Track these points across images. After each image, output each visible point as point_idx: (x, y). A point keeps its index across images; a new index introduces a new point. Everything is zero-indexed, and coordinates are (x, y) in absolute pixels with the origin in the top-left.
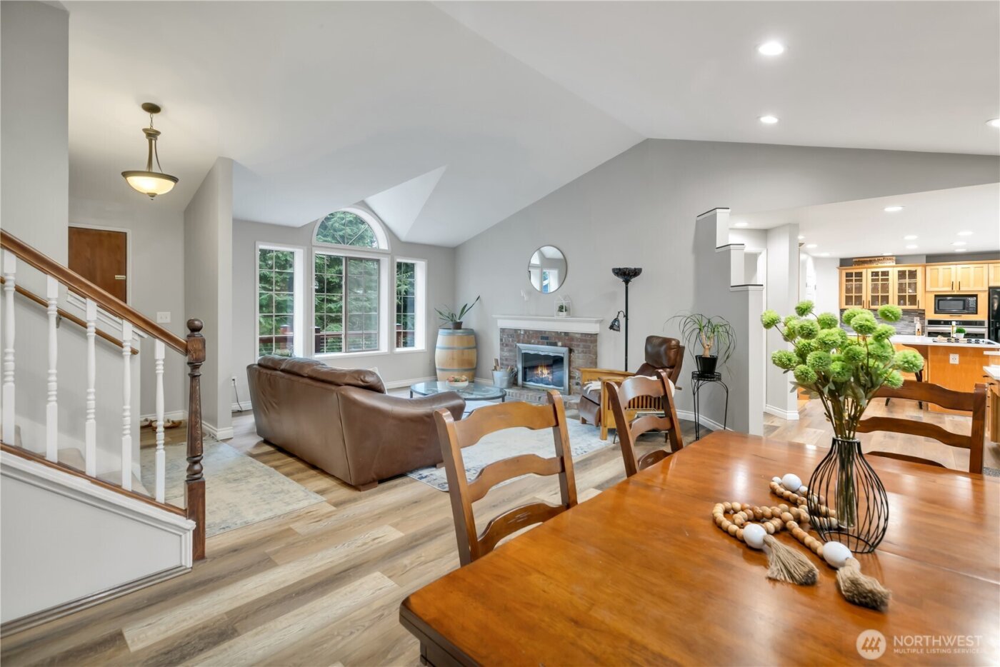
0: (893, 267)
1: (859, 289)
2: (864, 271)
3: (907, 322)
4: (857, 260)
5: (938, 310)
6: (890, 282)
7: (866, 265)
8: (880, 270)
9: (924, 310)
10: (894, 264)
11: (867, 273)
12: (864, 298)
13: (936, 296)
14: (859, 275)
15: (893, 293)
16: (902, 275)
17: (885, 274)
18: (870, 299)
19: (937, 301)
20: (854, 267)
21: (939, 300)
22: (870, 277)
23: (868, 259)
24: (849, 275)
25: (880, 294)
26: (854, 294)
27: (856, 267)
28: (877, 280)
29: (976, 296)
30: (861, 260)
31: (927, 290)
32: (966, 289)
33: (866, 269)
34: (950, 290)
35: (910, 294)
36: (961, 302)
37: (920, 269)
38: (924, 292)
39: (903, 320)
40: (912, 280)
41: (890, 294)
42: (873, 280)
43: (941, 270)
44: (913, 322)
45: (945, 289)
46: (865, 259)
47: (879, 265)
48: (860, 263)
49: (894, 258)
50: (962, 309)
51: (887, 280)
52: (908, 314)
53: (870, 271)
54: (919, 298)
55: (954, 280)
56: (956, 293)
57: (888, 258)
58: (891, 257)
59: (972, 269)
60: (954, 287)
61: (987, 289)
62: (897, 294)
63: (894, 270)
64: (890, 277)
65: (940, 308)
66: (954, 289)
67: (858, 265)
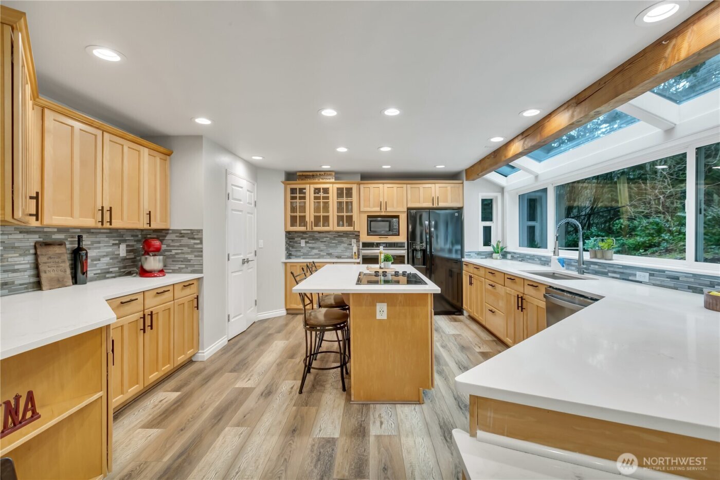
0: (333, 183)
1: (303, 209)
2: (307, 187)
3: (346, 245)
4: (301, 174)
5: (370, 232)
6: (330, 200)
7: (309, 181)
8: (321, 186)
9: (359, 232)
10: (333, 180)
11: (309, 189)
12: (307, 219)
13: (369, 217)
14: (303, 191)
15: (333, 213)
16: (340, 192)
17: (326, 191)
18: (312, 219)
19: (369, 222)
20: (298, 182)
21: (371, 222)
22: (312, 195)
23: (311, 174)
24: (293, 191)
25: (322, 214)
26: (298, 214)
27: (301, 182)
28: (318, 198)
29: (397, 217)
30: (304, 174)
31: (361, 210)
32: (391, 210)
33: (309, 185)
34: (379, 210)
35: (347, 214)
36: (387, 224)
37: (355, 187)
38: (358, 212)
39: (343, 242)
40: (349, 199)
41: (330, 214)
42: (316, 198)
43: (372, 189)
44: (351, 245)
45: (375, 210)
46: (308, 174)
47: (321, 181)
48: (303, 178)
49: (333, 174)
50: (388, 230)
51: (327, 198)
52: (347, 237)
53: (313, 187)
54: (355, 219)
55: (381, 200)
56: (383, 214)
57: (329, 173)
58: (331, 173)
59: (395, 189)
60: (382, 207)
61: (406, 210)
62: (336, 214)
63: (333, 187)
64: (330, 195)
65: (372, 230)
66: (382, 210)
67: (302, 180)
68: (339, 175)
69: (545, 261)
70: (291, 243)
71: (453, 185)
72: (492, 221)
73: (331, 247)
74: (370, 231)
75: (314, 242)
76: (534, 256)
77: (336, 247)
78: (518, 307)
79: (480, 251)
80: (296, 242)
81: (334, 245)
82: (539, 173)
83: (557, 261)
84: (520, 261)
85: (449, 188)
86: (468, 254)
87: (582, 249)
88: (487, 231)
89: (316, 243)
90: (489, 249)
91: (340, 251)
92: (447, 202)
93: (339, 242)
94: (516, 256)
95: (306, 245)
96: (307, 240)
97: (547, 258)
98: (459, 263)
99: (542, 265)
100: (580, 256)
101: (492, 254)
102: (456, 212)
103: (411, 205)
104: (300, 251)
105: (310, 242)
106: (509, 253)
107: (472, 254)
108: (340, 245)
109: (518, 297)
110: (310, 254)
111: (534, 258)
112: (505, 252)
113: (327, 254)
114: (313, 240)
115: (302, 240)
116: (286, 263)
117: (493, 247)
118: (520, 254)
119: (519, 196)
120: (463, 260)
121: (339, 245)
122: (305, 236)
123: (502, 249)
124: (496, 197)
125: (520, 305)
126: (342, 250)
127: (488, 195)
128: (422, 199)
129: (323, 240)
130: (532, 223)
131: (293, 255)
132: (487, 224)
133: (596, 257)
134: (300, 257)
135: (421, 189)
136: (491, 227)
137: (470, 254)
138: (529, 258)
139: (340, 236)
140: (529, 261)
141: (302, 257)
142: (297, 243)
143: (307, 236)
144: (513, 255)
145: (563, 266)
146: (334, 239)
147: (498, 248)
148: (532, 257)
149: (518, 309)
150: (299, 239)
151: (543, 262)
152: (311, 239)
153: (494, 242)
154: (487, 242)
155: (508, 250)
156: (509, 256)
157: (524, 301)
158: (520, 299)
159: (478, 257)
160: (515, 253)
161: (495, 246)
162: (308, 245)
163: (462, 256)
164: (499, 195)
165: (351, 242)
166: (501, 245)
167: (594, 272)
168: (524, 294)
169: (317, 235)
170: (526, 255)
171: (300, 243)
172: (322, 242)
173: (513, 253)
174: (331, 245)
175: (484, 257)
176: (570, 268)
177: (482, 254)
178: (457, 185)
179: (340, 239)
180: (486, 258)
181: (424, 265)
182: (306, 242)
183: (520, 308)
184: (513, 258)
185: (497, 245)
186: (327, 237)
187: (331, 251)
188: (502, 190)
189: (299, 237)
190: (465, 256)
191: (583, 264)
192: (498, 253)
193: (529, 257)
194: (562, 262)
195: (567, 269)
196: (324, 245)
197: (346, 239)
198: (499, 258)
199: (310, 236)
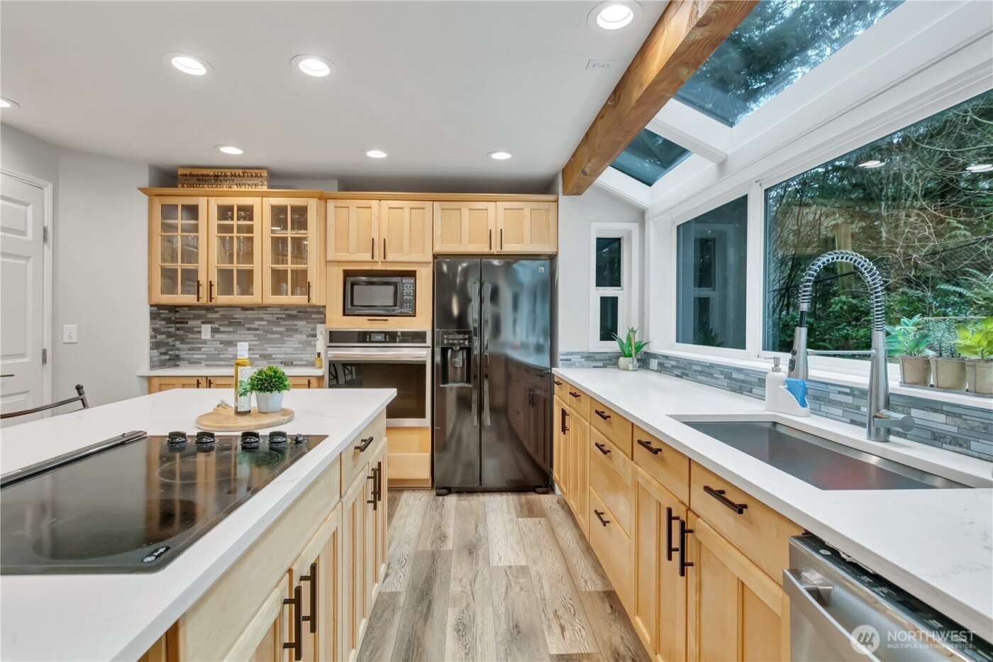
0: (263, 195)
2: (202, 202)
3: (304, 337)
4: (187, 172)
5: (349, 308)
6: (256, 235)
7: (207, 189)
8: (236, 201)
9: (324, 307)
10: (265, 189)
11: (209, 206)
12: (202, 278)
13: (347, 274)
14: (193, 211)
15: (263, 263)
16: (279, 214)
17: (247, 212)
18: (214, 278)
19: (349, 286)
20: (179, 190)
21: (353, 284)
22: (215, 222)
23: (211, 172)
24: (168, 211)
25: (235, 266)
26: (179, 266)
27: (186, 190)
28: (229, 229)
29: (412, 274)
30: (195, 172)
31: (330, 258)
32: (397, 258)
33: (206, 198)
34: (369, 258)
35: (296, 266)
36: (391, 289)
37: (312, 205)
38: (323, 262)
39: (296, 331)
40: (301, 232)
41: (256, 266)
42: (222, 229)
43: (353, 211)
44: (315, 336)
45: (361, 258)
46: (205, 172)
47: (235, 188)
48: (194, 180)
49: (265, 174)
50: (391, 303)
51: (250, 229)
52: (306, 319)
53: (215, 202)
54: (312, 277)
55: (375, 235)
56: (379, 267)
57: (254, 171)
58: (258, 171)
59: (407, 211)
60: (376, 253)
61: (431, 259)
62: (269, 264)
63: (263, 203)
64: (256, 223)
65: (355, 304)
66: (376, 258)
67: (190, 186)
68: (278, 178)
69: (745, 384)
70: (178, 332)
71: (534, 205)
72: (619, 285)
73: (270, 341)
74: (352, 304)
75: (231, 329)
76: (712, 366)
77: (281, 341)
78: (670, 550)
79: (592, 350)
80: (190, 330)
81: (278, 336)
82: (729, 153)
83: (783, 387)
84: (677, 376)
85: (527, 212)
86: (565, 357)
87: (882, 354)
88: (609, 308)
89: (236, 332)
90: (611, 347)
91: (290, 350)
92: (522, 242)
93: (288, 330)
94: (669, 364)
95: (212, 336)
96: (216, 326)
97: (747, 375)
98: (545, 378)
99: (734, 391)
100: (877, 375)
101: (618, 358)
102: (541, 266)
103: (442, 247)
104: (199, 349)
105: (222, 329)
106: (655, 356)
107: (575, 358)
108: (292, 336)
109: (670, 518)
110: (222, 356)
111: (712, 371)
112: (645, 353)
113: (261, 355)
114: (230, 324)
115: (203, 326)
116: (149, 378)
117: (621, 343)
118: (677, 359)
119: (678, 227)
120: (554, 370)
121: (287, 336)
122: (210, 316)
123: (639, 348)
124: (629, 234)
125: (676, 543)
126: (295, 349)
127: (611, 229)
128: (466, 236)
129: (252, 326)
130: (705, 292)
131: (183, 359)
132: (609, 292)
133: (924, 383)
134: (200, 363)
135: (465, 212)
136: (617, 298)
137: (569, 357)
138: (701, 372)
139: (290, 317)
140: (700, 378)
141: (204, 363)
142: (193, 333)
143: (217, 315)
144: (663, 361)
145: (803, 404)
146: (276, 324)
147: (630, 345)
148: (706, 370)
149: (670, 558)
150: (198, 322)
151: (737, 385)
152: (226, 323)
153: (622, 332)
154: (608, 331)
155: (654, 348)
156: (654, 363)
157: (689, 536)
158: (676, 525)
159: (586, 364)
160: (666, 357)
161: (625, 341)
162: (218, 336)
163: (553, 363)
164: (634, 228)
165: (314, 329)
166: (637, 338)
167: (929, 436)
168: (689, 509)
169: (239, 315)
170: (691, 363)
171: (200, 332)
172: (249, 329)
173: (664, 356)
174: (270, 336)
175: (601, 364)
176: (824, 408)
177: (597, 357)
178: (545, 205)
179: (289, 323)
180: (604, 366)
181: (468, 381)
182: (214, 331)
183: (676, 555)
184: (662, 369)
185: (629, 338)
186: (262, 319)
187: (270, 350)
188: (641, 215)
189: (196, 317)
190: (560, 363)
191: (888, 405)
192: (630, 356)
193: (699, 368)
194: (800, 391)
195: (815, 412)
196: (255, 335)
197: (304, 323)
198: (631, 367)
199: (223, 318)
